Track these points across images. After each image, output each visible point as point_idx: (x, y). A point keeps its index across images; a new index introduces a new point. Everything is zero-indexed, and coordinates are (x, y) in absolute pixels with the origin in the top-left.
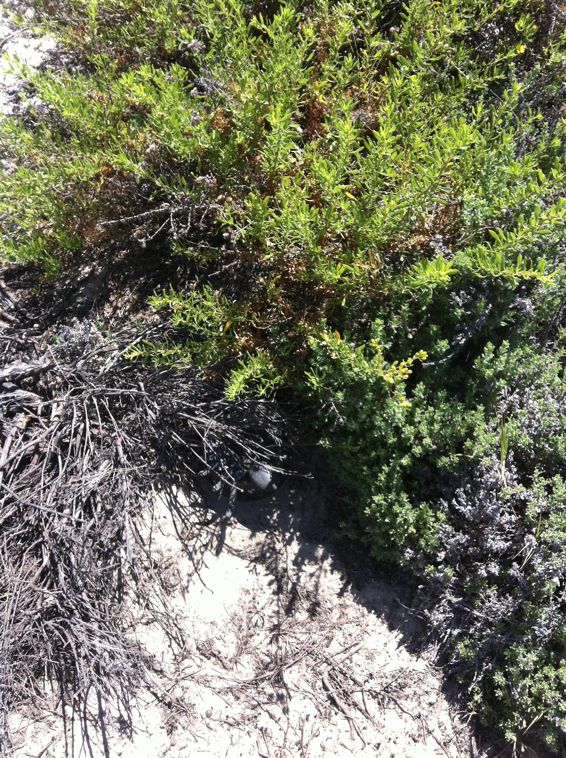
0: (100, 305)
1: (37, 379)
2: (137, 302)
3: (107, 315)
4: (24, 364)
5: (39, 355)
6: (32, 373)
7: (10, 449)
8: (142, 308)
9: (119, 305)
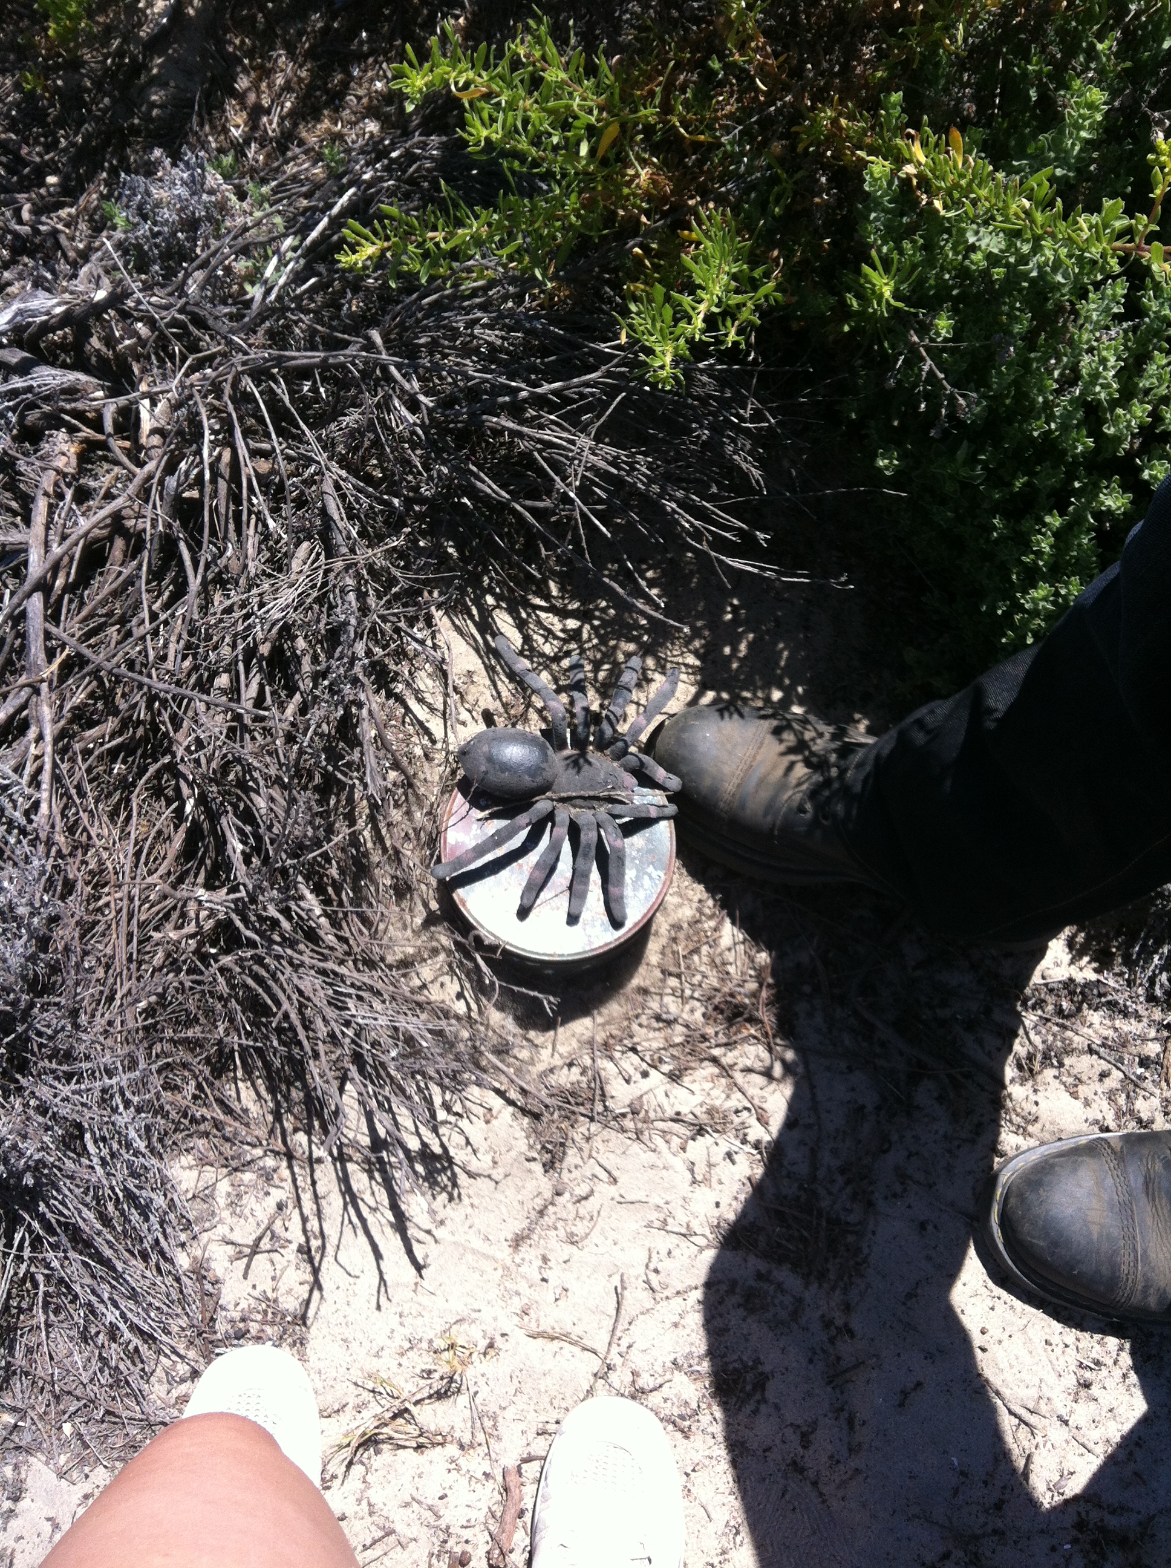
0: (212, 108)
1: (83, 333)
2: (311, 88)
3: (236, 133)
4: (41, 293)
5: (75, 266)
6: (66, 319)
7: (48, 528)
8: (326, 105)
9: (266, 102)
